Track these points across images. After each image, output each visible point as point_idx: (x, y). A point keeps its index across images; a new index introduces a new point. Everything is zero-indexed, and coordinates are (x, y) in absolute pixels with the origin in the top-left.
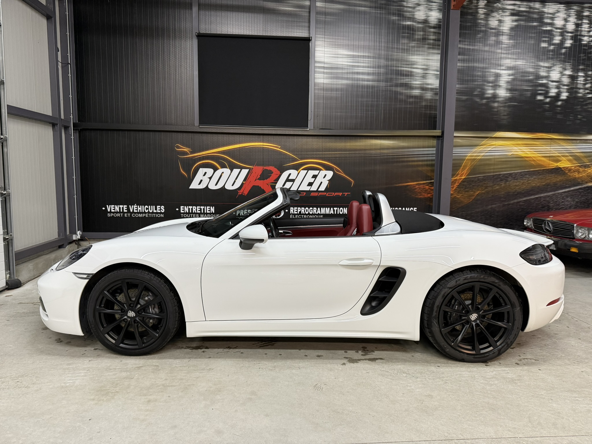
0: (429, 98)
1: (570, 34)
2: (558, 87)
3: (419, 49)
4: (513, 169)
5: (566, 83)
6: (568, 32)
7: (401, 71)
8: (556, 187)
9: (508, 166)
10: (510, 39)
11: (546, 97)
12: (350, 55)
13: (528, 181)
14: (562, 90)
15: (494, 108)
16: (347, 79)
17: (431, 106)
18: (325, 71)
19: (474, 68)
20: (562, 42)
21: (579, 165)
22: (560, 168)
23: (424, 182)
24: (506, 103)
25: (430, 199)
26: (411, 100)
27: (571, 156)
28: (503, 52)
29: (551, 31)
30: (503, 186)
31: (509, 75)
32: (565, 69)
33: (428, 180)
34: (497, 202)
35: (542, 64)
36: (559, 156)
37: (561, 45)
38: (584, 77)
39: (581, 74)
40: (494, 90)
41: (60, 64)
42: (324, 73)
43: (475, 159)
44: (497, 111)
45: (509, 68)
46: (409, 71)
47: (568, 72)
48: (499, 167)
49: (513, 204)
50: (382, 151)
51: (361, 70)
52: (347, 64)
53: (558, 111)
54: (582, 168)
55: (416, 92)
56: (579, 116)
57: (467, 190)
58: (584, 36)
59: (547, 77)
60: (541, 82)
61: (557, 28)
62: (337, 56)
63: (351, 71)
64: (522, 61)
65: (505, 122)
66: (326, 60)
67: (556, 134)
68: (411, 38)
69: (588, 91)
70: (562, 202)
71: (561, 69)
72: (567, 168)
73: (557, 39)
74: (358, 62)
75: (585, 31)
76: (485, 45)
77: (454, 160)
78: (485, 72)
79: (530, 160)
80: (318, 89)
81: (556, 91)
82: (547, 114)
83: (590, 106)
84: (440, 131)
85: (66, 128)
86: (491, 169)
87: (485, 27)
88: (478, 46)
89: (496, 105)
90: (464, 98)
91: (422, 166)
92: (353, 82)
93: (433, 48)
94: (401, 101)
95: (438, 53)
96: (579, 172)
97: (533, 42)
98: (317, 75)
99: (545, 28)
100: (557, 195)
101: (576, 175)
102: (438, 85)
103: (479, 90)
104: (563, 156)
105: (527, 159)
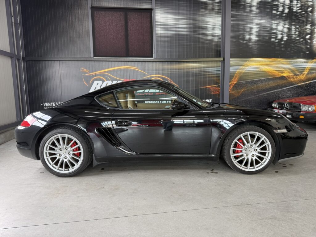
0: (216, 40)
1: (287, 6)
2: (282, 34)
3: (210, 15)
4: (261, 77)
5: (286, 32)
6: (286, 5)
7: (201, 26)
8: (282, 86)
9: (258, 76)
10: (257, 9)
11: (276, 39)
12: (174, 18)
13: (268, 84)
14: (284, 35)
15: (250, 45)
16: (173, 31)
17: (218, 45)
18: (161, 26)
19: (239, 25)
20: (284, 10)
21: (293, 74)
22: (284, 76)
23: (215, 86)
24: (256, 43)
25: (219, 95)
26: (207, 42)
27: (289, 70)
28: (254, 16)
29: (278, 4)
30: (255, 86)
31: (257, 28)
32: (285, 25)
33: (217, 84)
34: (252, 95)
35: (273, 22)
36: (283, 70)
37: (283, 12)
38: (295, 28)
39: (293, 27)
40: (250, 36)
41: (13, 24)
42: (160, 28)
43: (241, 73)
44: (252, 47)
45: (257, 24)
46: (205, 27)
47: (287, 26)
48: (253, 76)
49: (261, 96)
50: (192, 70)
51: (180, 26)
52: (172, 23)
53: (282, 47)
54: (295, 76)
55: (210, 38)
56: (293, 49)
57: (237, 89)
58: (294, 7)
59: (276, 29)
60: (273, 31)
61: (281, 3)
62: (167, 19)
63: (175, 26)
64: (263, 20)
65: (256, 53)
66: (161, 21)
67: (282, 59)
68: (206, 9)
69: (297, 36)
70: (286, 94)
71: (283, 25)
72: (288, 76)
73: (281, 9)
74: (179, 22)
75: (295, 4)
76: (245, 12)
77: (230, 73)
78: (245, 26)
79: (269, 73)
80: (158, 37)
81: (281, 36)
82: (277, 48)
83: (298, 44)
84: (223, 58)
85: (19, 60)
86: (249, 78)
87: (244, 3)
88: (241, 13)
89: (251, 44)
90: (234, 40)
91: (214, 77)
92: (176, 33)
93: (218, 14)
94: (202, 42)
95: (220, 17)
96: (293, 78)
97: (268, 10)
98: (157, 29)
99: (274, 3)
100: (283, 90)
101: (292, 80)
102: (221, 34)
103: (242, 36)
104: (285, 70)
105: (267, 72)
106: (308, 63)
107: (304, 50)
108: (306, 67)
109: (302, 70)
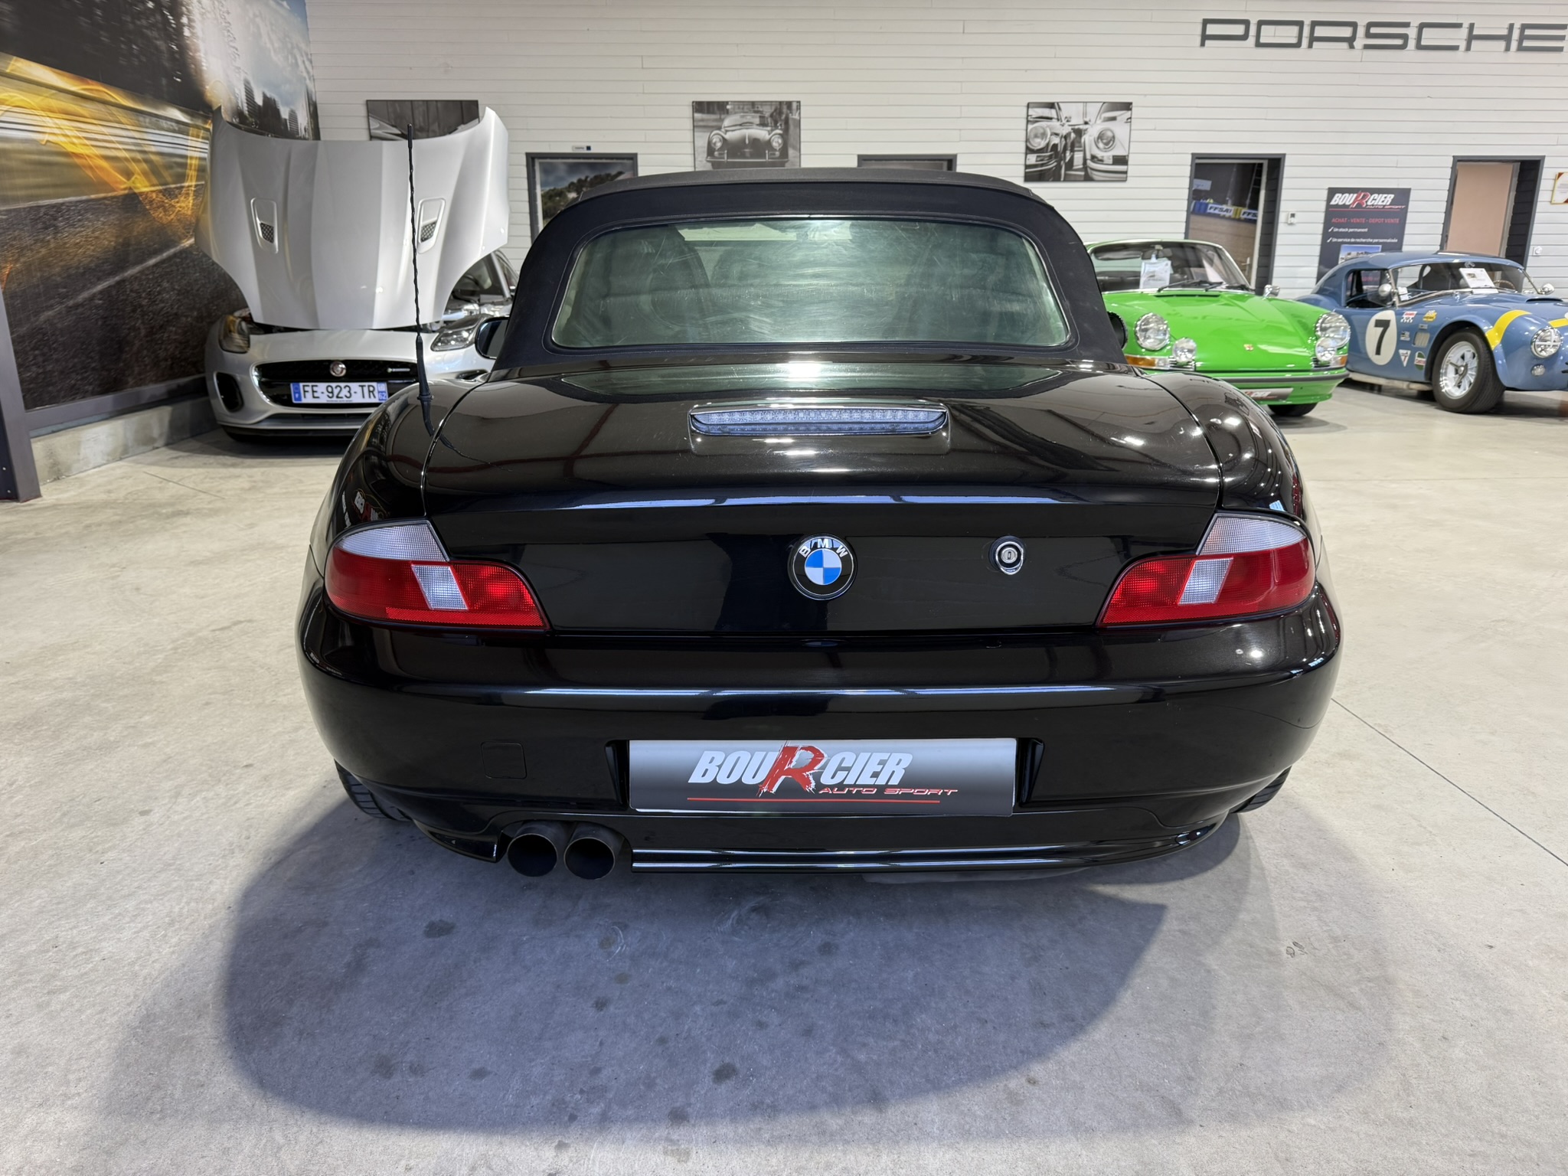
13: (93, 232)
21: (161, 188)
22: (135, 194)
27: (146, 161)
30: (52, 246)
34: (52, 302)
36: (126, 159)
48: (31, 180)
49: (81, 305)
54: (167, 199)
56: (134, 47)
67: (121, 91)
70: (159, 293)
72: (146, 195)
79: (84, 166)
83: (144, 22)
96: (165, 210)
100: (147, 272)
101: (163, 217)
104: (133, 160)
105: (77, 161)
106: (188, 135)
107: (167, 64)
108: (185, 157)
109: (180, 170)
